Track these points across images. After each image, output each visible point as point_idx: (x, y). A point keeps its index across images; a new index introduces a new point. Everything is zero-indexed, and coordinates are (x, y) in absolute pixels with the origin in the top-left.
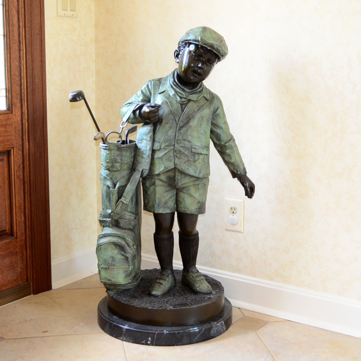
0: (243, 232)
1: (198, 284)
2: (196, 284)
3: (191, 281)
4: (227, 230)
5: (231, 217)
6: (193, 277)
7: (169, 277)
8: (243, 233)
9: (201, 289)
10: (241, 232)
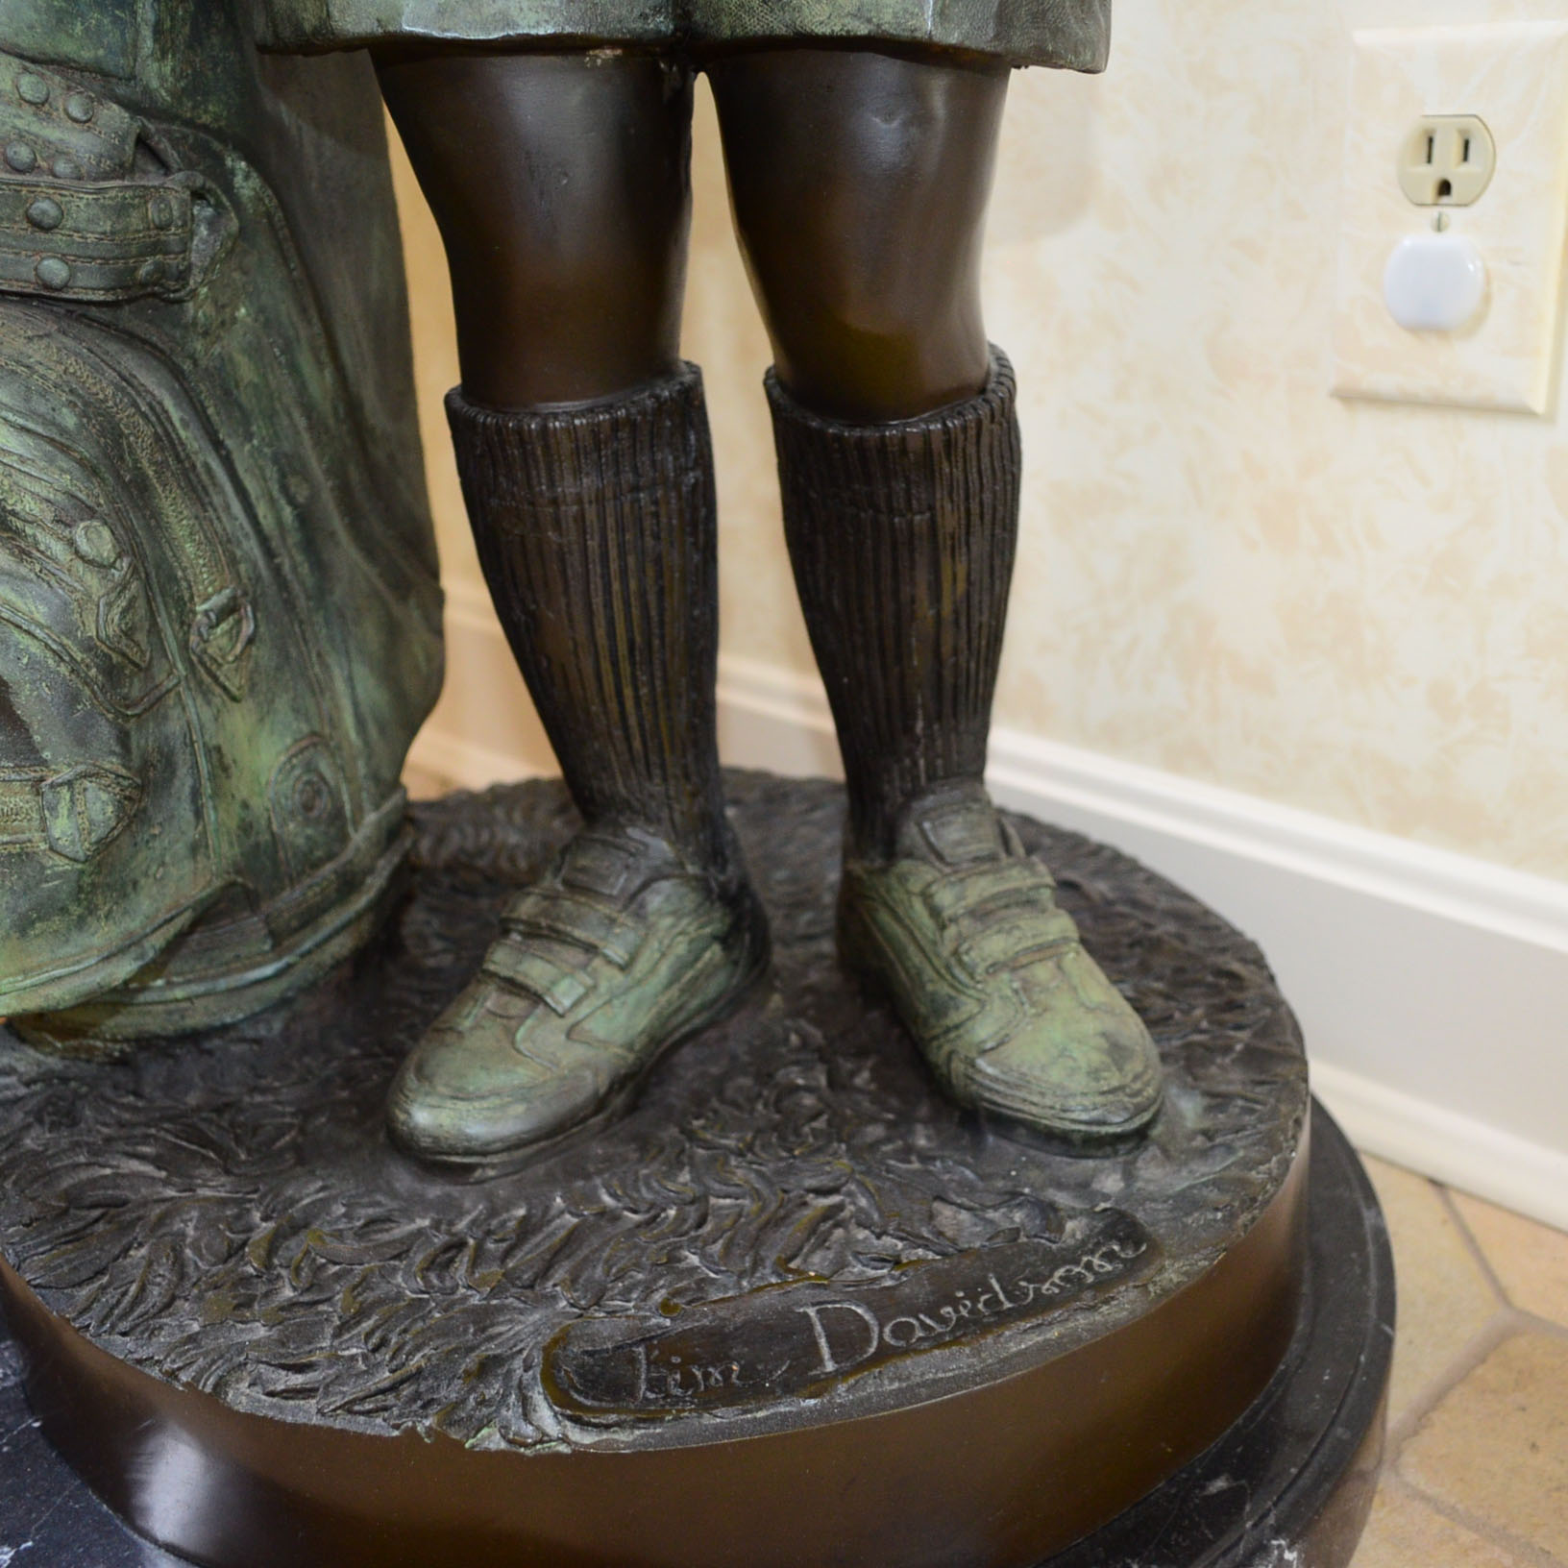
0: (1539, 405)
1: (996, 1008)
2: (969, 1006)
3: (917, 959)
4: (1350, 397)
5: (1407, 242)
6: (935, 912)
7: (640, 915)
8: (1549, 418)
9: (1023, 1082)
10: (1521, 412)
